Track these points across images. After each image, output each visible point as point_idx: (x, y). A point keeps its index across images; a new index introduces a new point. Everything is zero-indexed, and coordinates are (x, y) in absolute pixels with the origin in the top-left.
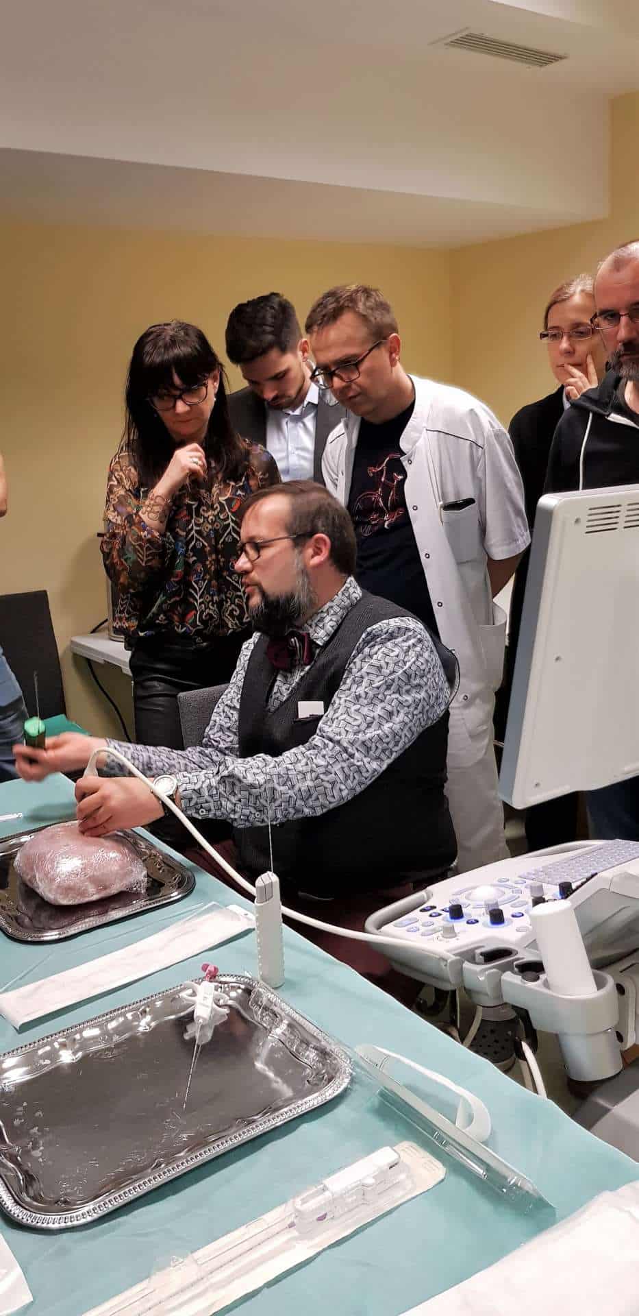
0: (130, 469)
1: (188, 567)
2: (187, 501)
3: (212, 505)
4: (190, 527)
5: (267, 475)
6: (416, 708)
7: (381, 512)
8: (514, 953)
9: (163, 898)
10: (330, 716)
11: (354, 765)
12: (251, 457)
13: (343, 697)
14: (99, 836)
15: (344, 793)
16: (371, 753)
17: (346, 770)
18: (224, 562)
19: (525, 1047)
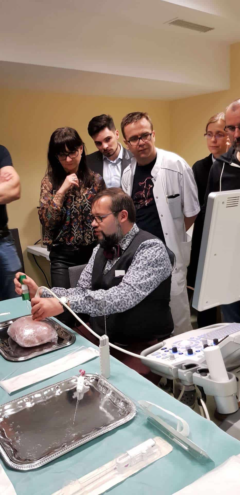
0: (49, 183)
1: (71, 220)
2: (71, 195)
3: (80, 197)
4: (72, 205)
5: (101, 185)
6: (159, 273)
7: (144, 199)
8: (197, 366)
9: (64, 344)
10: (127, 275)
11: (136, 293)
12: (95, 178)
13: (132, 268)
14: (40, 321)
15: (132, 304)
16: (142, 289)
17: (133, 295)
18: (85, 218)
19: (202, 401)
